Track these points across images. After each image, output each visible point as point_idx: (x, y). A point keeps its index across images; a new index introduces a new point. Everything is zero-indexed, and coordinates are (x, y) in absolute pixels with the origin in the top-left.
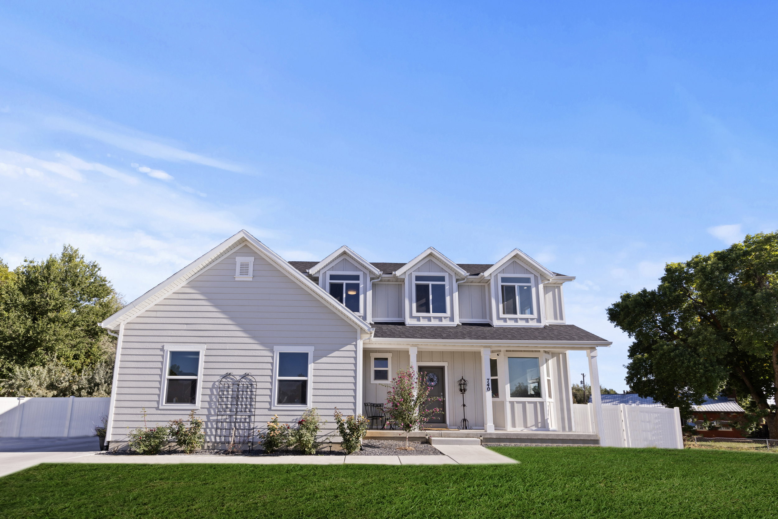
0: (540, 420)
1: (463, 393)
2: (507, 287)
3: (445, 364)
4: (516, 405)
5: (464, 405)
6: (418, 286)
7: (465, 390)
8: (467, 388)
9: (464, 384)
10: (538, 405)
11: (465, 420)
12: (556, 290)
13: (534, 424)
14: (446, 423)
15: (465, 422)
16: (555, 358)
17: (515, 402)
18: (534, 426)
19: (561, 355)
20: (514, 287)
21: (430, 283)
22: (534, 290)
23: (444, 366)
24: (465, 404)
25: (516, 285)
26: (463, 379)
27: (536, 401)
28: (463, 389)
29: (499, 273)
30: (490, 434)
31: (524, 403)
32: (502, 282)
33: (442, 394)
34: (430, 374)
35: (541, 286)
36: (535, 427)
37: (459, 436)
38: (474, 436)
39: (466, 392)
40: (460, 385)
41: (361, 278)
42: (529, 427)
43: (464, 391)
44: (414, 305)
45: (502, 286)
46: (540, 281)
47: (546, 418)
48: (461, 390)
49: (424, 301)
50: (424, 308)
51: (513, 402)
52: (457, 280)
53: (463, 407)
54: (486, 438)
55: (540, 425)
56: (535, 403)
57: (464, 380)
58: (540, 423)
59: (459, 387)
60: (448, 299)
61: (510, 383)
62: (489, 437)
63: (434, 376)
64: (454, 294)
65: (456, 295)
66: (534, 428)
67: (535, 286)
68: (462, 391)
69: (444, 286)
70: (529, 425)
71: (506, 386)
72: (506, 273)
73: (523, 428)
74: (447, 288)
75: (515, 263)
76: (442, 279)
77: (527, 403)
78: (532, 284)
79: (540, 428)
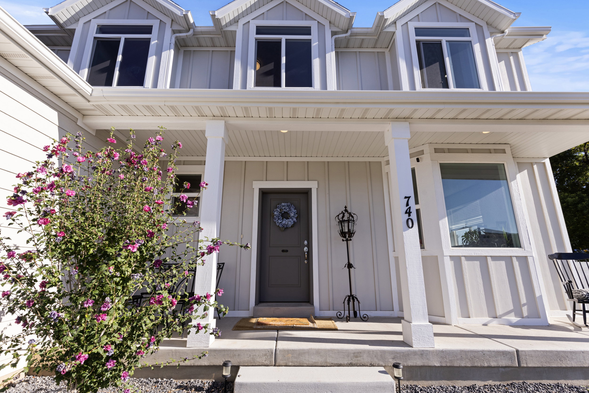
0: (523, 300)
1: (347, 240)
2: (427, 44)
3: (312, 185)
4: (465, 263)
5: (350, 266)
6: (260, 45)
7: (351, 234)
8: (357, 228)
9: (348, 221)
10: (516, 264)
11: (351, 298)
12: (511, 58)
13: (511, 307)
14: (312, 304)
15: (351, 303)
16: (526, 172)
17: (463, 259)
18: (513, 314)
19: (535, 167)
20: (439, 44)
21: (284, 38)
22: (477, 48)
23: (311, 189)
24: (351, 262)
25: (444, 40)
26: (346, 210)
27: (511, 255)
28: (346, 230)
29: (410, 21)
30: (422, 354)
31: (483, 260)
32: (416, 36)
33: (306, 242)
34: (283, 204)
35: (490, 42)
36: (516, 315)
37: (330, 360)
38: (375, 361)
39: (354, 238)
40: (341, 222)
41: (155, 30)
42: (500, 317)
43: (350, 236)
44: (251, 74)
45: (418, 43)
46: (486, 32)
47: (537, 294)
48: (343, 234)
49: (271, 66)
50: (271, 78)
51: (459, 258)
52: (334, 33)
53: (347, 269)
54: (411, 367)
55: (525, 311)
56: (508, 259)
57: (350, 214)
58: (524, 305)
59: (338, 228)
60: (316, 63)
61: (448, 216)
62: (419, 363)
63: (289, 208)
64: (328, 55)
65: (331, 57)
66: (514, 319)
67: (479, 42)
68: (345, 237)
69: (308, 43)
70: (500, 312)
71: (440, 222)
72: (423, 21)
73: (487, 319)
74: (315, 44)
75: (437, 5)
76: (307, 31)
77: (489, 259)
78: (474, 36)
79: (528, 317)
